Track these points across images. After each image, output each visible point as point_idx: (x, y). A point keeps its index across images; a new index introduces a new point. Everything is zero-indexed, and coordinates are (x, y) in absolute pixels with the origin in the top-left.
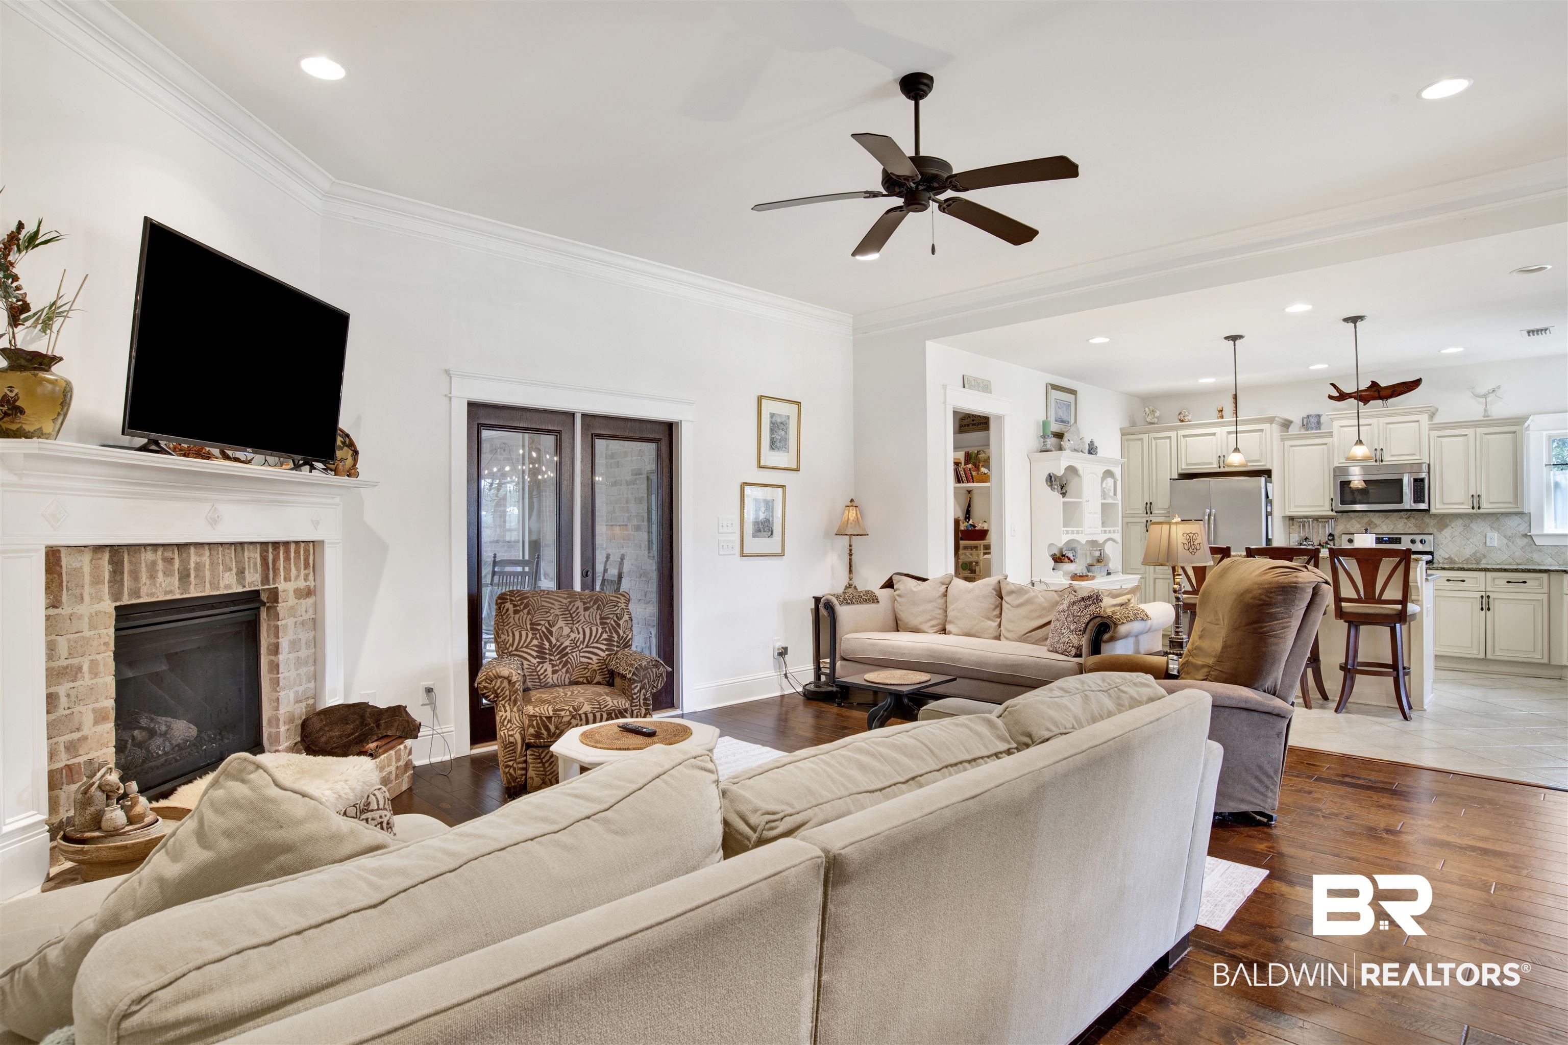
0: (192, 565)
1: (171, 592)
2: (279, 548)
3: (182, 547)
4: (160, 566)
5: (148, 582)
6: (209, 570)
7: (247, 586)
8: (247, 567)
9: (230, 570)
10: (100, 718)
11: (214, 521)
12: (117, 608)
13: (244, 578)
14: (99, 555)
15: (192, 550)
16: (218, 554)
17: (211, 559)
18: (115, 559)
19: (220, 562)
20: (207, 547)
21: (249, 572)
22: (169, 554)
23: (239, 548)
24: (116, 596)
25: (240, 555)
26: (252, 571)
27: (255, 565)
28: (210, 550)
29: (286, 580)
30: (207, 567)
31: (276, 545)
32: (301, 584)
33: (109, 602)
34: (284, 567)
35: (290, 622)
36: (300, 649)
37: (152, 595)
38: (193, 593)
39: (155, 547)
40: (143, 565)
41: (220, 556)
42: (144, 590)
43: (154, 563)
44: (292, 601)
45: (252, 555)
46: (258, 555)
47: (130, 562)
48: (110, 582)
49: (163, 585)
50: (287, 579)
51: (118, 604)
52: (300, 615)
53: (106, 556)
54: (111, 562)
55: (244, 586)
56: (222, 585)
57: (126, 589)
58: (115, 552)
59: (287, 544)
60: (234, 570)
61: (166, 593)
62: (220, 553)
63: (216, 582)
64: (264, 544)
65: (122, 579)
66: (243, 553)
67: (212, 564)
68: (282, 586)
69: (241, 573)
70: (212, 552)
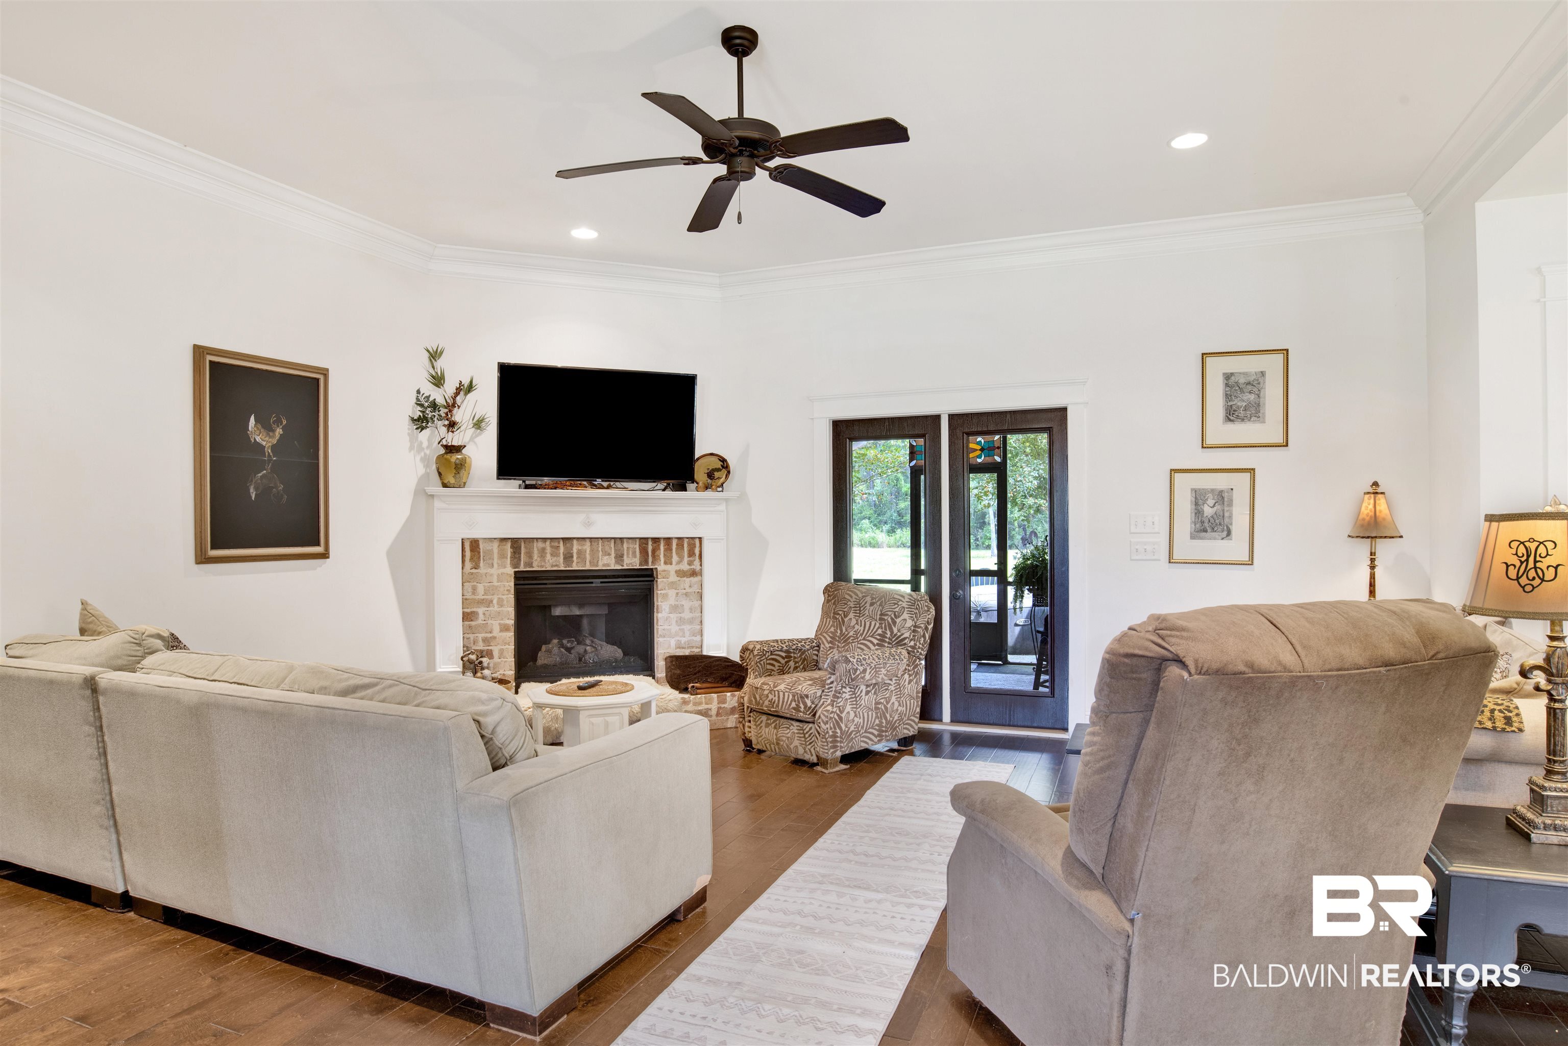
0: (575, 551)
1: (556, 566)
2: (659, 542)
3: (565, 540)
4: (548, 550)
5: (539, 559)
6: (590, 554)
7: (625, 566)
8: (625, 554)
9: (609, 554)
10: (504, 628)
11: (588, 524)
12: (516, 572)
13: (623, 561)
14: (504, 543)
15: (575, 542)
16: (598, 544)
17: (591, 548)
18: (515, 546)
19: (600, 549)
20: (588, 541)
21: (628, 557)
22: (556, 544)
23: (618, 541)
24: (515, 564)
25: (620, 546)
26: (630, 556)
27: (634, 553)
28: (591, 542)
29: (665, 563)
30: (588, 552)
31: (656, 540)
32: (685, 566)
33: (510, 568)
34: (664, 555)
35: (672, 593)
36: (683, 612)
37: (542, 566)
38: (575, 567)
39: (544, 540)
40: (535, 549)
41: (600, 546)
42: (535, 564)
43: (544, 549)
44: (673, 578)
45: (631, 546)
46: (637, 546)
47: (526, 547)
48: (511, 557)
49: (551, 561)
50: (668, 562)
51: (517, 570)
52: (682, 587)
53: (509, 544)
54: (512, 547)
55: (623, 566)
56: (600, 563)
57: (522, 562)
58: (516, 543)
59: (668, 540)
60: (613, 555)
61: (552, 566)
62: (600, 544)
63: (596, 562)
64: (643, 541)
65: (520, 557)
66: (622, 545)
67: (592, 550)
68: (661, 567)
69: (619, 558)
70: (593, 543)
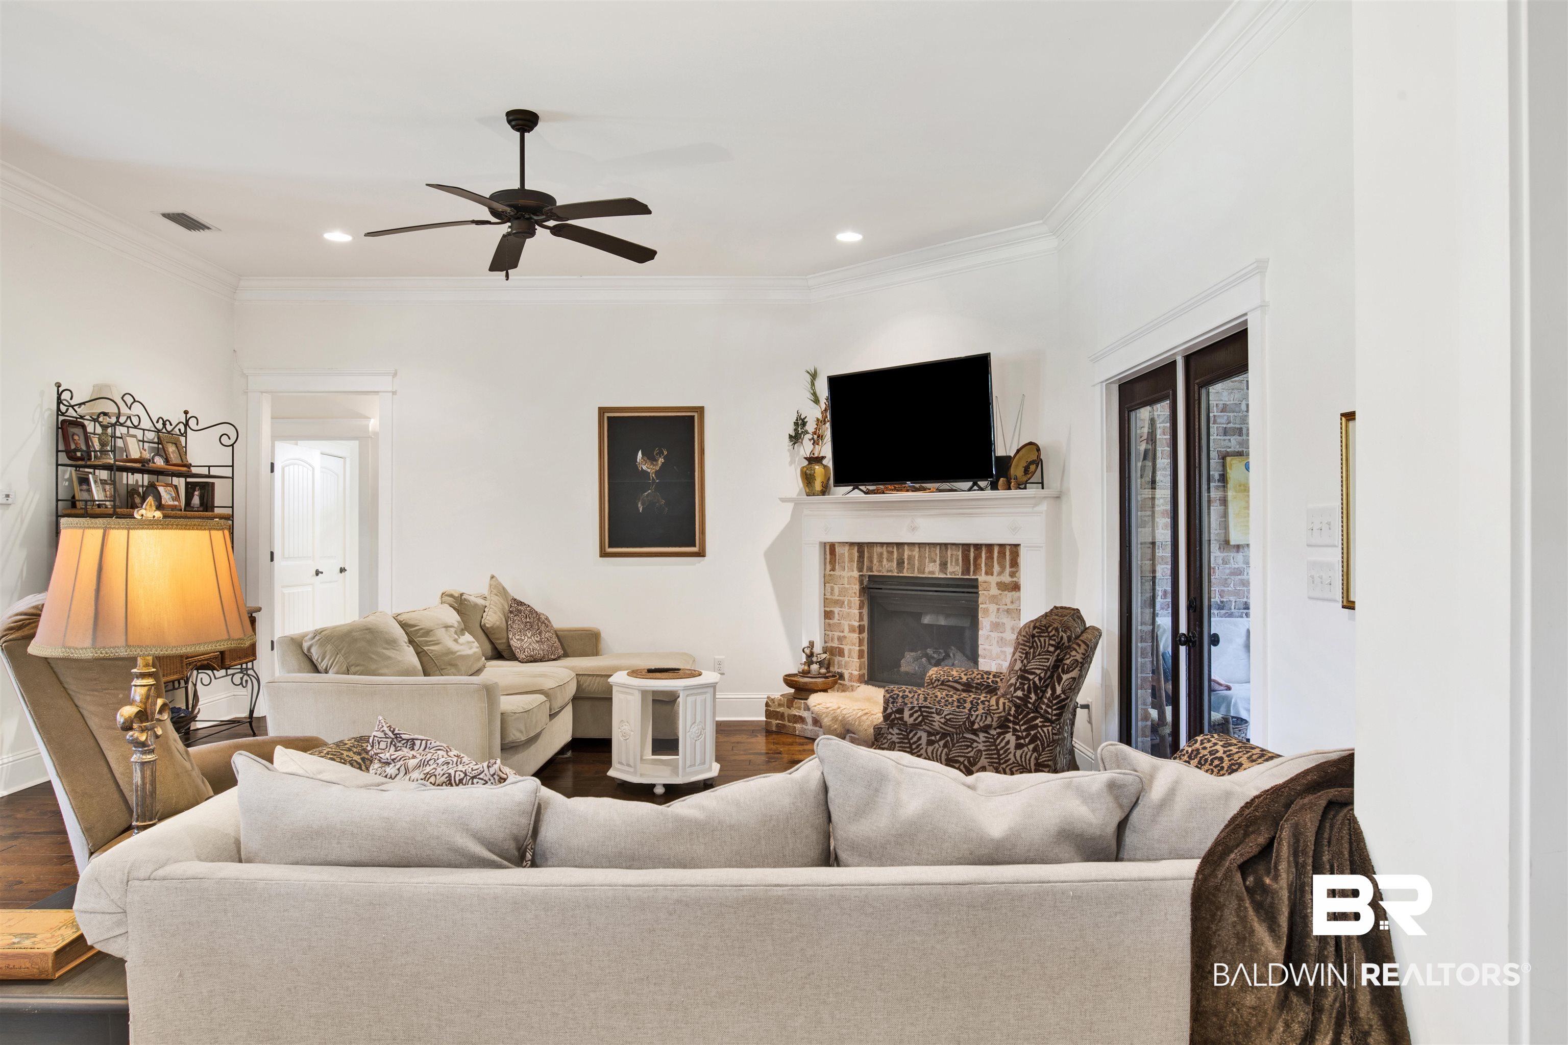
0: (906, 557)
1: (891, 571)
2: (981, 548)
3: (900, 545)
4: (885, 555)
5: (877, 564)
6: (918, 560)
7: (948, 574)
8: (949, 561)
9: (935, 561)
10: (852, 629)
12: (860, 575)
13: (946, 568)
14: (853, 547)
15: (906, 547)
16: (925, 550)
17: (919, 554)
18: (860, 550)
19: (927, 555)
20: (917, 546)
21: (951, 565)
22: (891, 549)
23: (943, 547)
24: (860, 569)
25: (944, 552)
26: (953, 564)
27: (957, 560)
28: (919, 548)
29: (987, 573)
30: (917, 558)
31: (978, 547)
32: (1006, 578)
33: (856, 572)
34: (986, 564)
35: (993, 608)
36: (1005, 631)
37: (880, 571)
38: (905, 574)
39: (882, 544)
40: (875, 554)
41: (927, 552)
42: (875, 568)
43: (881, 554)
44: (994, 591)
45: (955, 553)
46: (960, 553)
47: (868, 552)
48: (857, 561)
49: (886, 566)
50: (989, 572)
51: (861, 573)
52: (1004, 603)
53: (856, 549)
54: (858, 551)
55: (946, 574)
56: (927, 570)
57: (865, 566)
58: (861, 546)
59: (990, 547)
60: (938, 562)
61: (888, 571)
62: (927, 550)
63: (922, 569)
64: (966, 547)
65: (864, 561)
66: (947, 551)
67: (920, 557)
68: (982, 577)
69: (944, 565)
70: (921, 549)
